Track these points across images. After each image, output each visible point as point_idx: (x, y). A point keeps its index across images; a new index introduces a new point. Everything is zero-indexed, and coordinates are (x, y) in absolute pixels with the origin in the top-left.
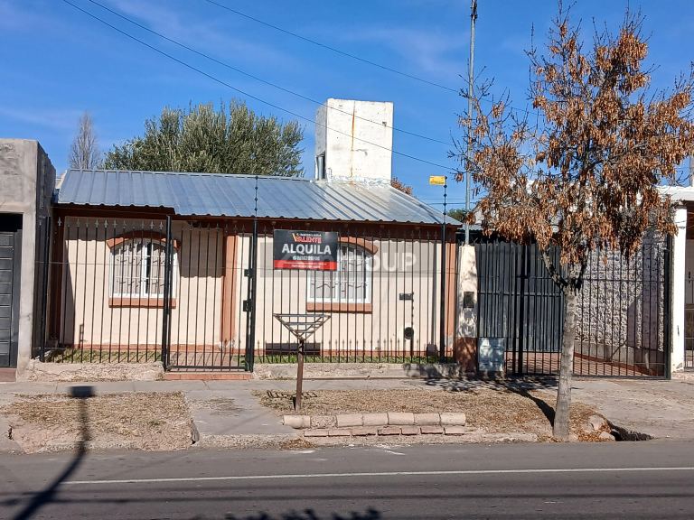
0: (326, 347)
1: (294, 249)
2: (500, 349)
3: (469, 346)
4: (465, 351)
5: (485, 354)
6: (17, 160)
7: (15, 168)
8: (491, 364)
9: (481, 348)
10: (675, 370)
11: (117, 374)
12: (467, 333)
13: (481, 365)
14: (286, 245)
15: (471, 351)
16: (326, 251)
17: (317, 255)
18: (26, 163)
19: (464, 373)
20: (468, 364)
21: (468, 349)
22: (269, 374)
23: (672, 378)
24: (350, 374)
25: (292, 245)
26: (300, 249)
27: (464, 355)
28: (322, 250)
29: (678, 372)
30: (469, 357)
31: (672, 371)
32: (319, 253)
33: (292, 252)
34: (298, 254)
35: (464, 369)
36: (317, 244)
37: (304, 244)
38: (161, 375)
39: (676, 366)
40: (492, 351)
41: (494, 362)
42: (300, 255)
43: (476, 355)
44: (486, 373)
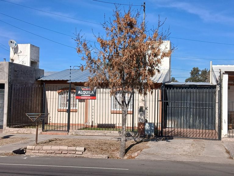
0: (118, 125)
1: (82, 92)
2: (153, 127)
3: (142, 126)
4: (140, 127)
5: (147, 128)
6: (3, 68)
7: (3, 70)
8: (149, 132)
9: (146, 126)
10: (224, 137)
11: (29, 132)
12: (141, 121)
13: (146, 132)
14: (79, 91)
15: (142, 127)
16: (92, 93)
17: (89, 94)
18: (6, 69)
19: (139, 135)
20: (142, 132)
21: (141, 126)
22: (74, 133)
23: (222, 139)
24: (100, 134)
25: (81, 91)
26: (84, 92)
27: (140, 128)
28: (91, 93)
29: (225, 137)
30: (142, 129)
31: (222, 137)
32: (90, 93)
33: (81, 93)
34: (83, 94)
35: (140, 134)
36: (89, 91)
37: (85, 91)
38: (41, 132)
39: (224, 135)
40: (149, 127)
41: (150, 131)
42: (84, 94)
43: (144, 129)
44: (147, 135)
